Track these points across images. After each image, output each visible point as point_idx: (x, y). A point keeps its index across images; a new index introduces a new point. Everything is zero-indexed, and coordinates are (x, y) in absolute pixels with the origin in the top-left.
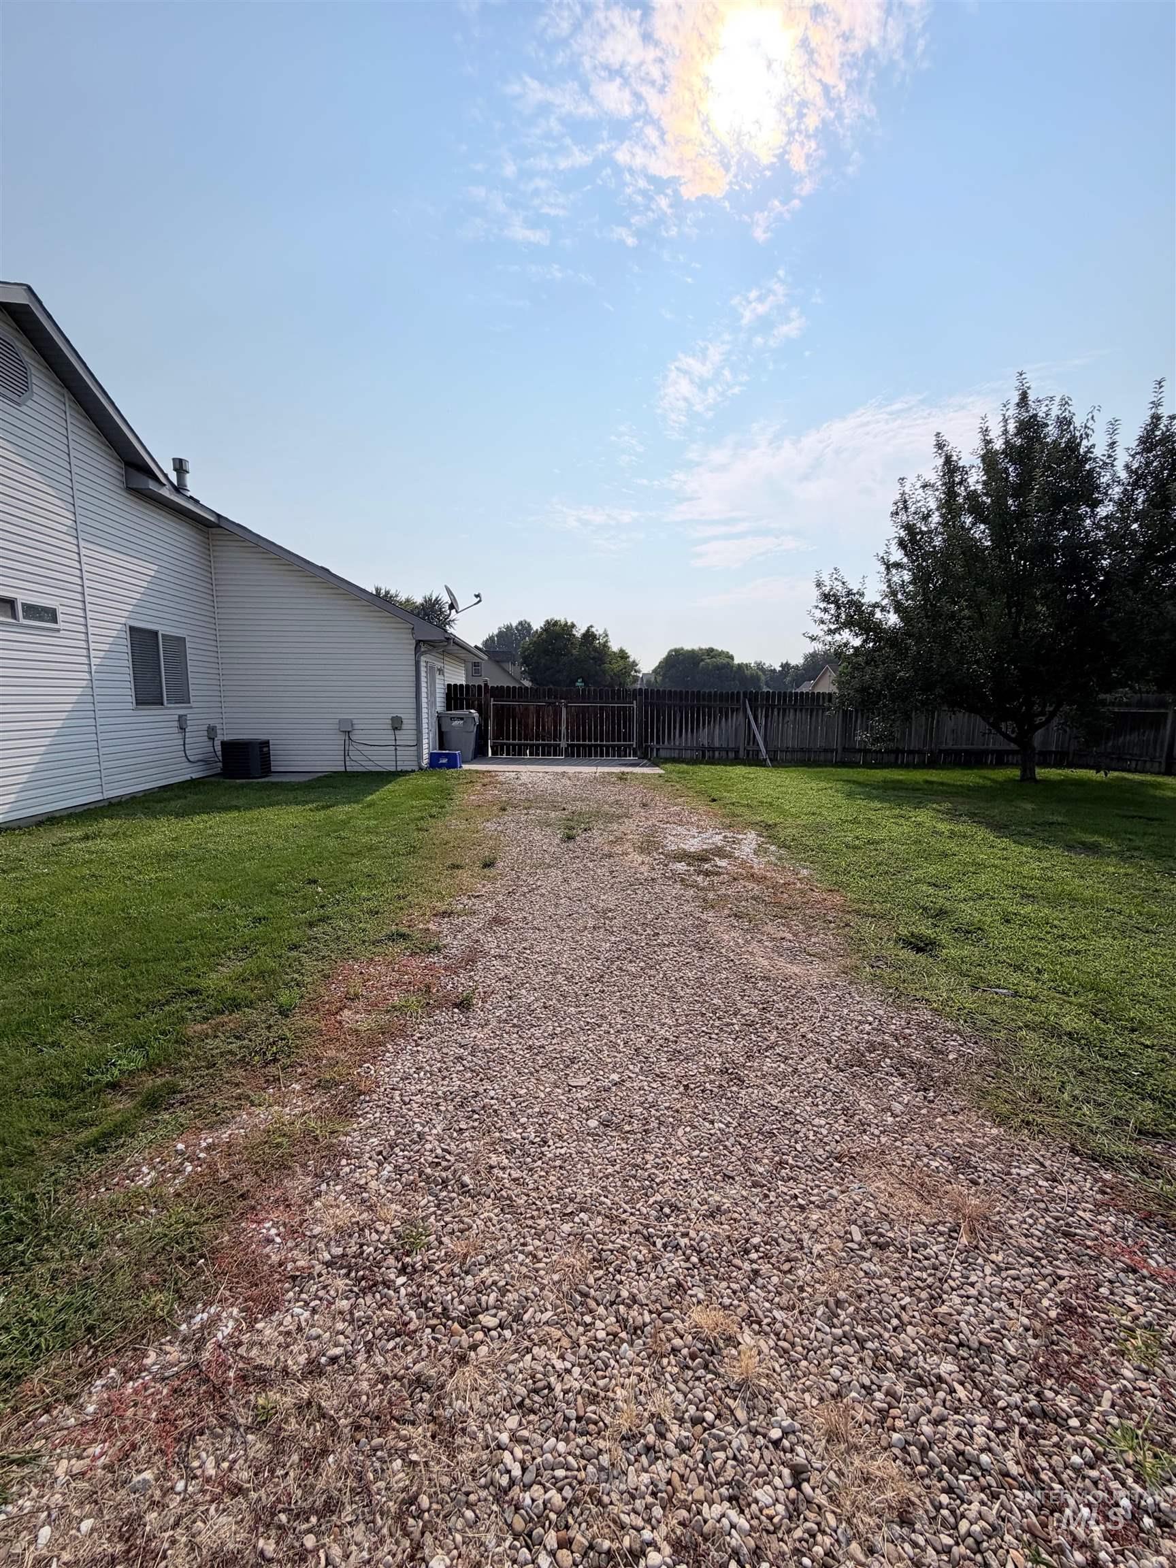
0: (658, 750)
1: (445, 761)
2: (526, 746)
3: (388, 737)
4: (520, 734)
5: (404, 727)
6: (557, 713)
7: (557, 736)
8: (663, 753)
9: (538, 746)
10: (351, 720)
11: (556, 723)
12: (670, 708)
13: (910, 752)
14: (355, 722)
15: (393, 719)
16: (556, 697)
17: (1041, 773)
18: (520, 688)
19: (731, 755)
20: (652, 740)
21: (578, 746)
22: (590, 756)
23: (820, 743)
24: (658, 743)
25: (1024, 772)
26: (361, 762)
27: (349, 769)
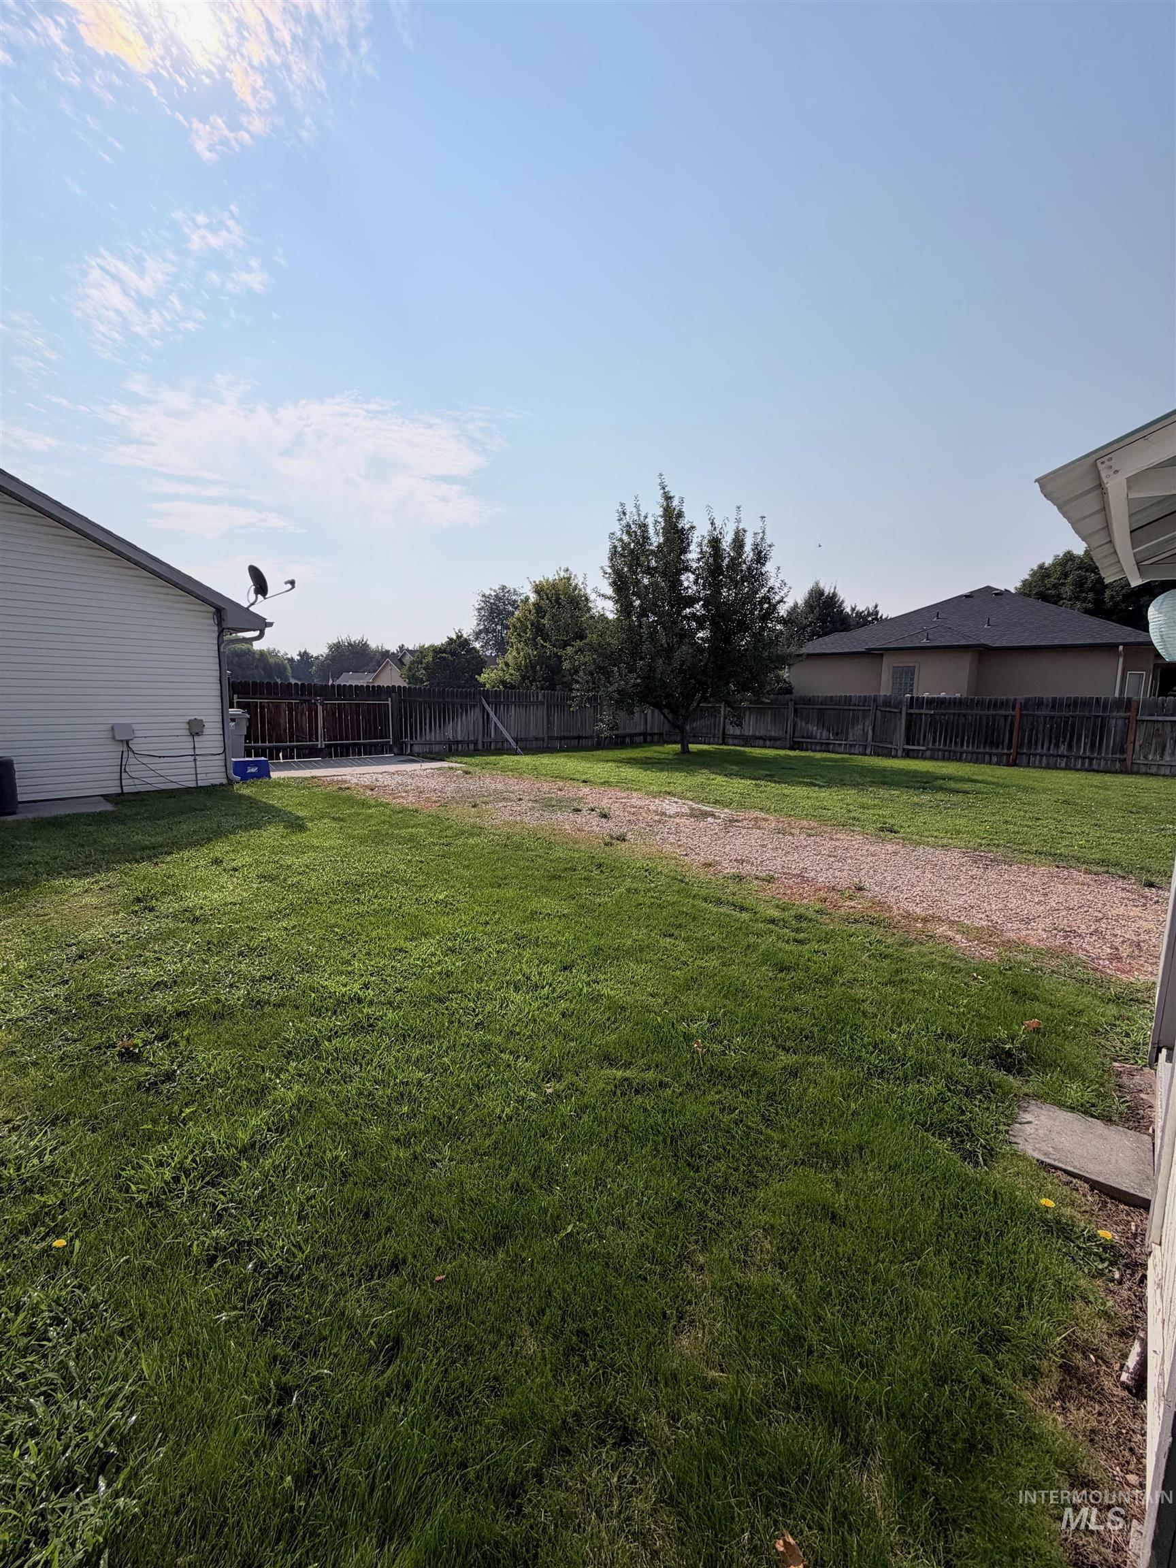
0: (412, 745)
1: (254, 770)
2: (278, 750)
3: (185, 744)
4: (270, 736)
5: (206, 731)
6: (313, 710)
7: (313, 735)
8: (416, 749)
9: (292, 749)
10: (129, 725)
11: (313, 721)
12: (420, 705)
13: (586, 738)
14: (135, 727)
15: (189, 723)
16: (310, 694)
17: (693, 747)
18: (269, 684)
19: (472, 747)
20: (406, 737)
21: (336, 746)
22: (348, 755)
23: (533, 734)
24: (411, 739)
25: (683, 747)
26: (143, 777)
27: (126, 790)
